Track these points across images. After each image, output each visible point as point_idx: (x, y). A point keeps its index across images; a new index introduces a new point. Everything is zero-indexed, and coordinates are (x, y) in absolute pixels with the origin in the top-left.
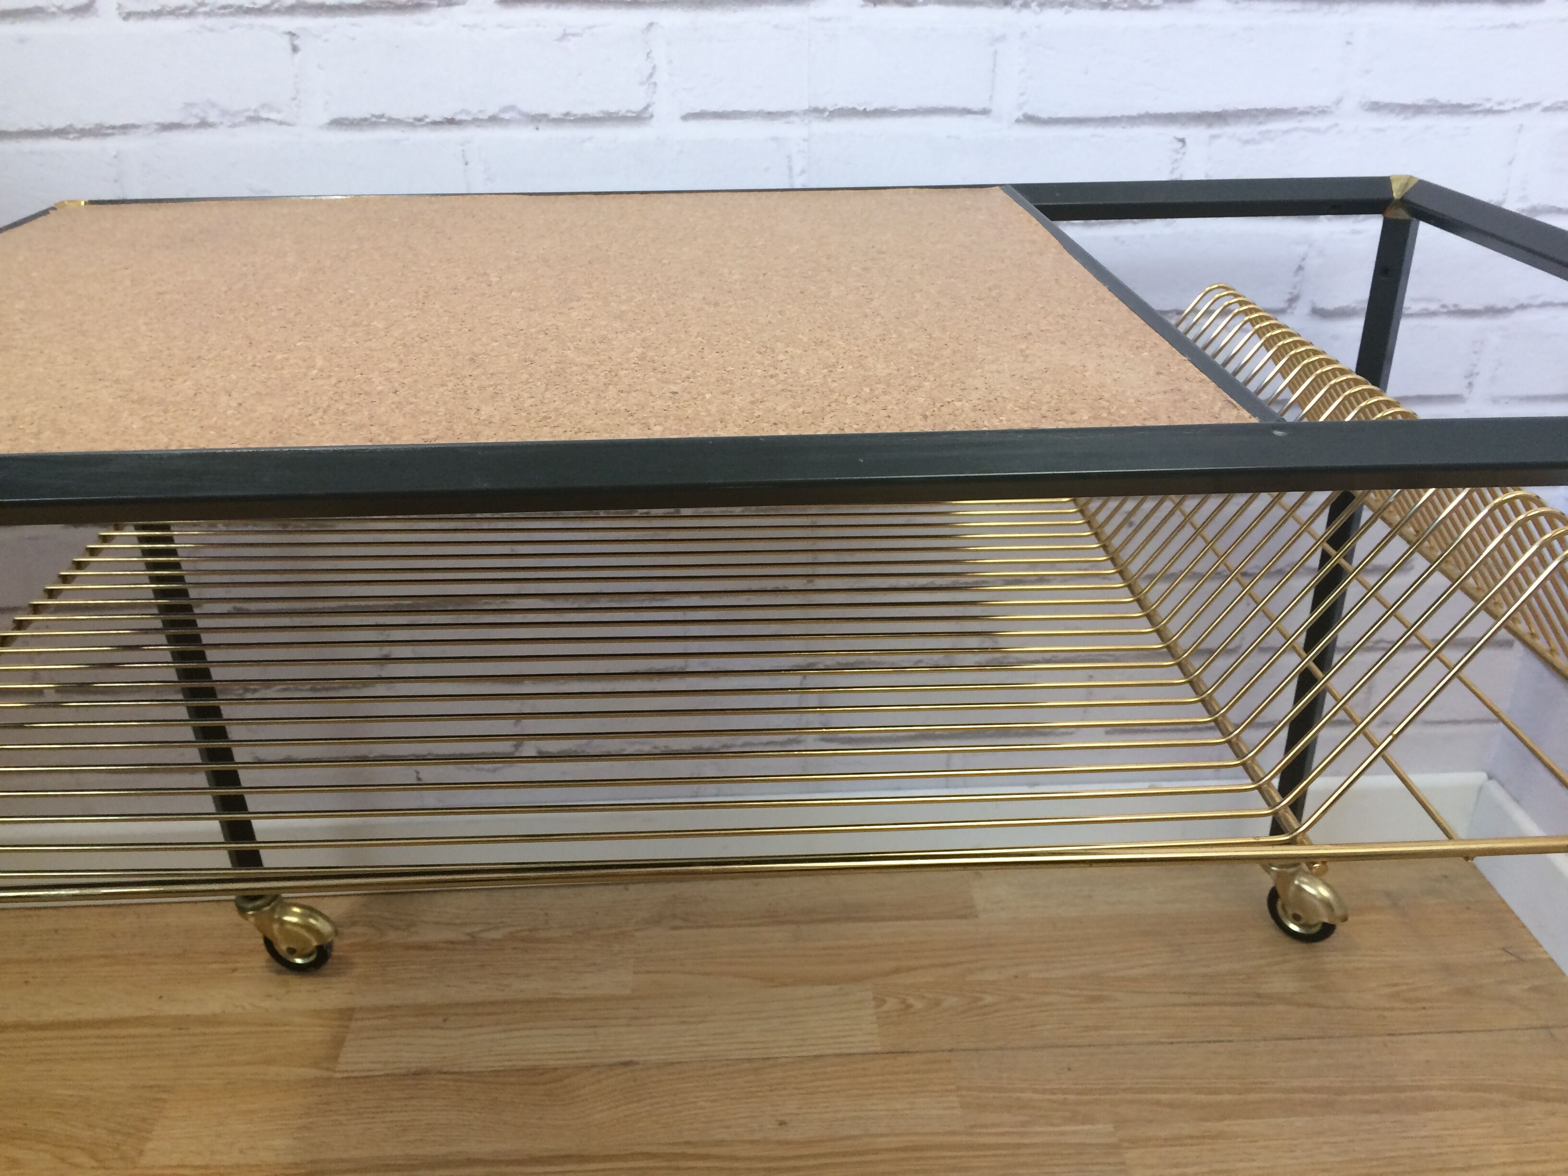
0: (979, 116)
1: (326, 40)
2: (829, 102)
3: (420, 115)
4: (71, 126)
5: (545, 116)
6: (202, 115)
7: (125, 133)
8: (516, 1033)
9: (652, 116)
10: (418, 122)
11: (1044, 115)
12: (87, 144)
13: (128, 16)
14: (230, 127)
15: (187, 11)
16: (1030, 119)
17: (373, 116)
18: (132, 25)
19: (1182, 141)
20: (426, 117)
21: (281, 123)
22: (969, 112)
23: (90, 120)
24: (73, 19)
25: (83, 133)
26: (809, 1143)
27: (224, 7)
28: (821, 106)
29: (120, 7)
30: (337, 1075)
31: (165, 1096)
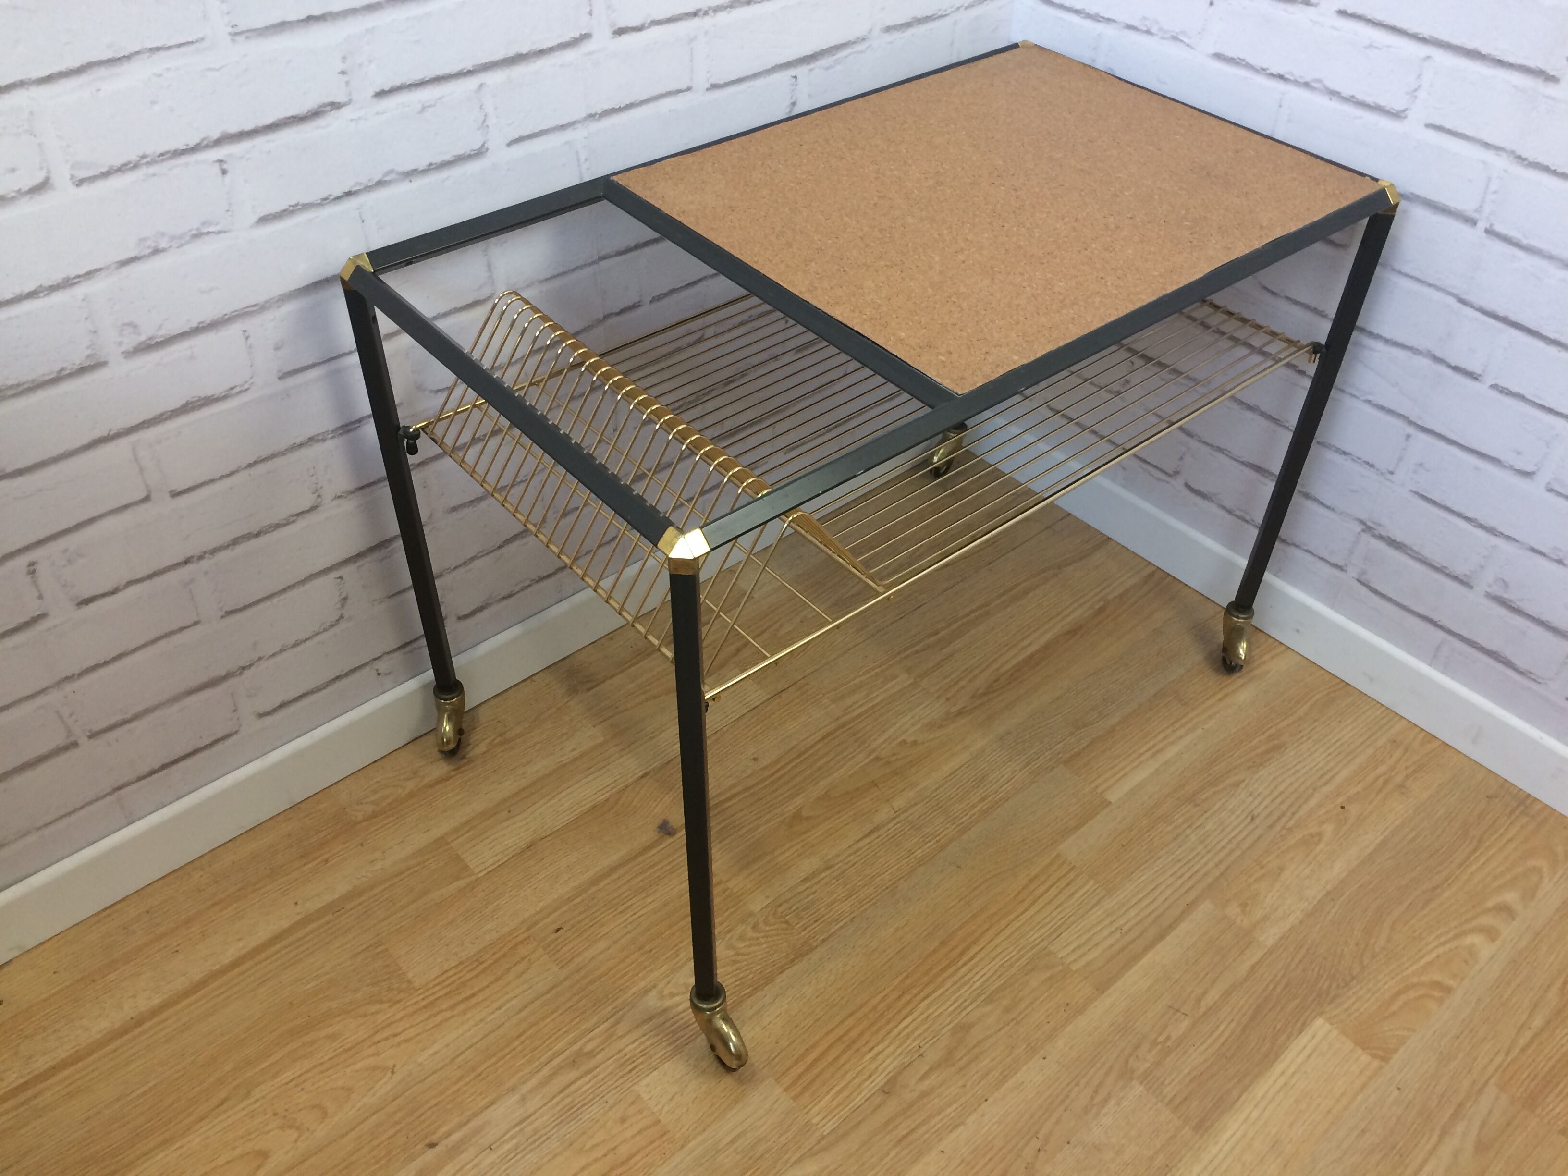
0: (686, 93)
1: (248, 159)
2: (599, 108)
3: (324, 195)
4: (41, 286)
5: (415, 170)
6: (153, 245)
7: (90, 279)
8: (563, 794)
9: (487, 150)
10: (325, 201)
11: (722, 82)
12: (58, 297)
13: (80, 183)
14: (178, 247)
15: (132, 165)
16: (715, 87)
17: (290, 206)
18: (86, 191)
19: (795, 77)
20: (330, 195)
21: (219, 232)
22: (680, 91)
23: (57, 277)
24: (31, 198)
25: (54, 288)
26: (777, 761)
27: (162, 155)
28: (593, 113)
29: (72, 177)
30: (480, 875)
31: (383, 948)
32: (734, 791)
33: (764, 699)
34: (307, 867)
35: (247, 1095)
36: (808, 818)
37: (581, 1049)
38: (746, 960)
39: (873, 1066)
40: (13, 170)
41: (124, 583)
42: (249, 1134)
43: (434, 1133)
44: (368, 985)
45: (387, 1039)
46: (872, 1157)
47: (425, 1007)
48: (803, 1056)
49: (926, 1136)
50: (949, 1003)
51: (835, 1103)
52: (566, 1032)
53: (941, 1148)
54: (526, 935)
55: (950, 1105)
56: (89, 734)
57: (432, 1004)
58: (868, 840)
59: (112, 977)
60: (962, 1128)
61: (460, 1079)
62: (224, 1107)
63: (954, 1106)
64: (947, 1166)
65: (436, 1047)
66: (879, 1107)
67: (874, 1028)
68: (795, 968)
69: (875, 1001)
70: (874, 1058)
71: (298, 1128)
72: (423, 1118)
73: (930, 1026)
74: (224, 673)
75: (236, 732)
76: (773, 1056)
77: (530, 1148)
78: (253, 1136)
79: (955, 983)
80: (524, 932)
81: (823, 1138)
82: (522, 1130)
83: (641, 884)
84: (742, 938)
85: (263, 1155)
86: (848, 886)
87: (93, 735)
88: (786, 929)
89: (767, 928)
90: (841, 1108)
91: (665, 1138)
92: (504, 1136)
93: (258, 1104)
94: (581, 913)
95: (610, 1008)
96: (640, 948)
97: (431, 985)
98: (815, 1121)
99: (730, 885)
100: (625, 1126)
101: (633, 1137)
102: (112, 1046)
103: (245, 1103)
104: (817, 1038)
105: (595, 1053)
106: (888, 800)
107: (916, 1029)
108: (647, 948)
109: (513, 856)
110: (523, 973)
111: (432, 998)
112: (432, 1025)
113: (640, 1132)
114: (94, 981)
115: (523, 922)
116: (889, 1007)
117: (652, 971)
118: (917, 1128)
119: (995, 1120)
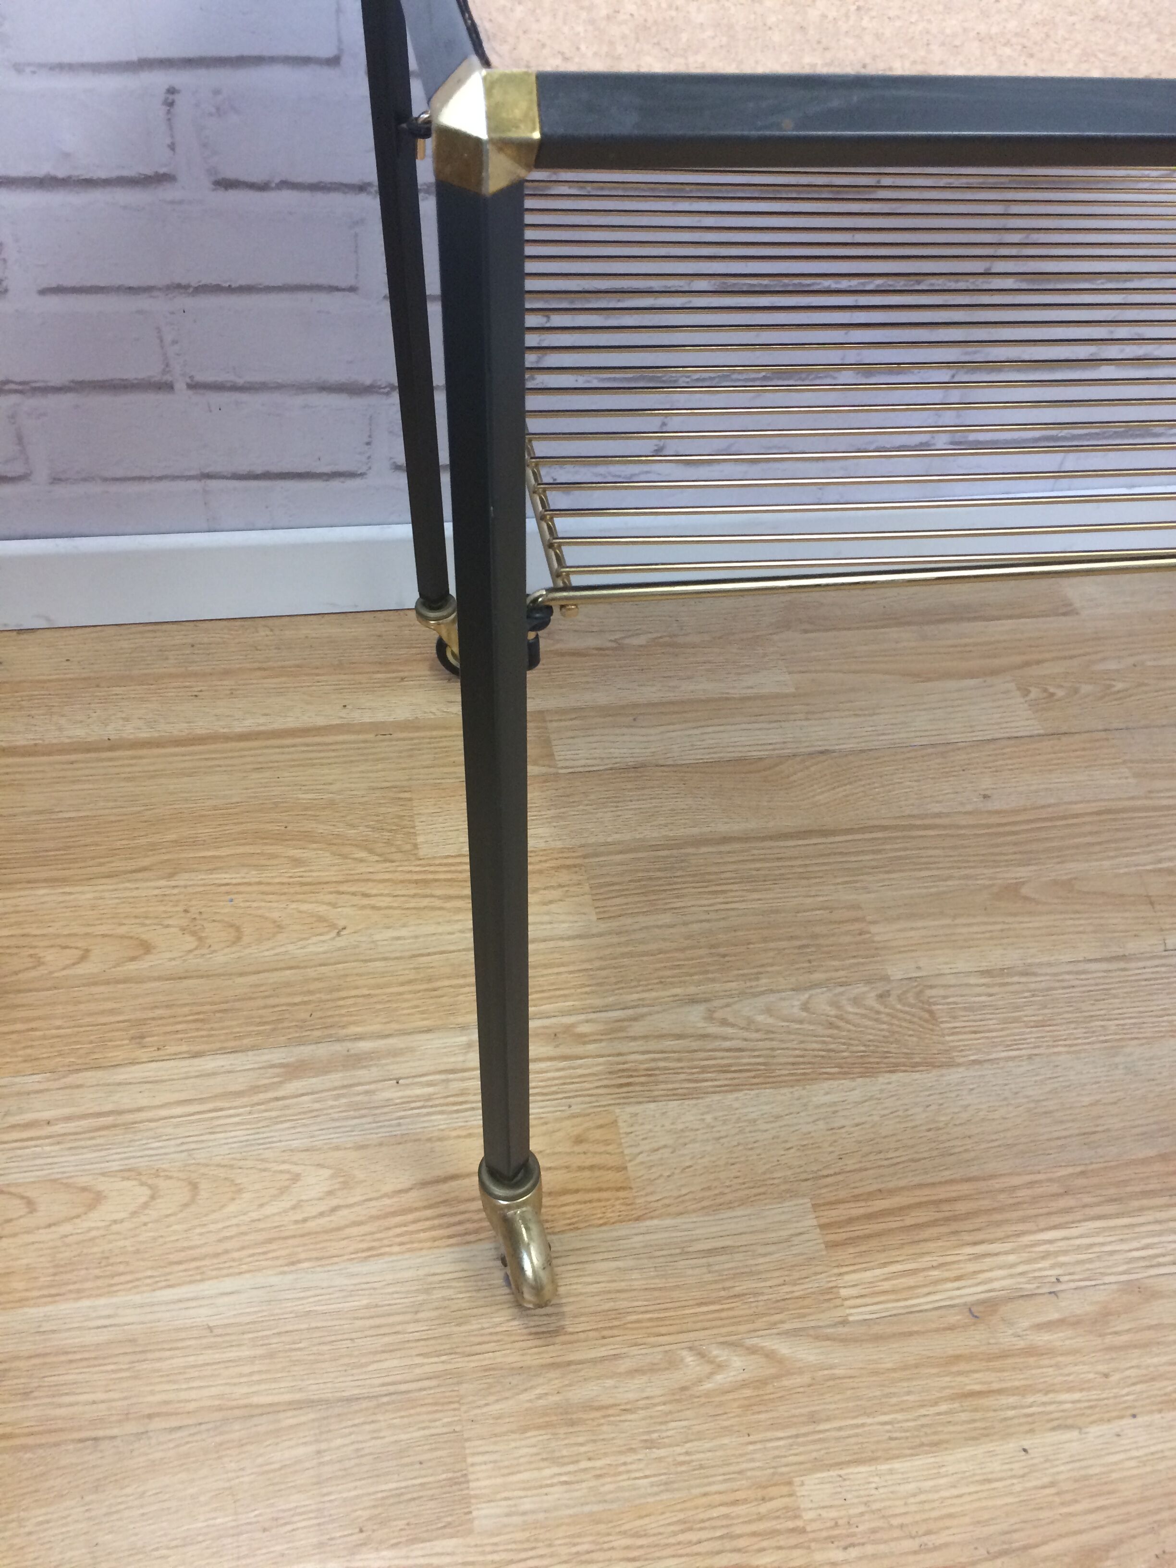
8: (710, 729)
26: (1015, 812)
30: (561, 771)
31: (407, 795)
32: (938, 821)
33: (1036, 732)
35: (171, 876)
36: (1026, 898)
37: (573, 1025)
38: (849, 1031)
39: (971, 1267)
41: (277, 180)
42: (146, 918)
43: (343, 1027)
44: (367, 826)
45: (354, 894)
46: (909, 1393)
47: (416, 882)
48: (870, 1196)
49: (1011, 1413)
50: (1135, 1244)
51: (887, 1286)
52: (565, 996)
53: (1026, 1444)
54: (578, 861)
55: (1070, 1390)
56: (188, 381)
57: (426, 882)
58: (1104, 966)
59: (117, 690)
60: (1075, 1434)
61: (410, 982)
62: (139, 875)
63: (1077, 1396)
64: (1023, 1476)
65: (403, 932)
66: (951, 1328)
67: (998, 1217)
68: (917, 1076)
69: (1016, 1181)
70: (977, 1257)
71: (200, 939)
72: (341, 1003)
73: (1090, 1261)
74: (368, 382)
75: (362, 475)
76: (825, 1173)
77: (444, 1108)
78: (148, 922)
79: (1157, 1222)
80: (577, 857)
81: (844, 1322)
82: (447, 1081)
83: (754, 873)
84: (856, 1001)
85: (147, 948)
86: (1046, 1011)
87: (194, 386)
88: (926, 1021)
89: (899, 1007)
90: (893, 1297)
91: (621, 1194)
92: (421, 1076)
93: (176, 891)
94: (659, 870)
95: (636, 996)
96: (712, 946)
97: (437, 862)
98: (844, 1292)
99: (874, 929)
100: (577, 1149)
101: (581, 1169)
102: (73, 757)
103: (163, 883)
104: (902, 1183)
105: (587, 1039)
106: (1162, 930)
107: (1065, 1252)
108: (722, 950)
109: (611, 769)
110: (551, 902)
111: (431, 876)
112: (412, 905)
113: (592, 1168)
114: (98, 686)
115: (582, 846)
116: (1035, 1200)
117: (713, 980)
118: (999, 1392)
119: (1135, 1453)
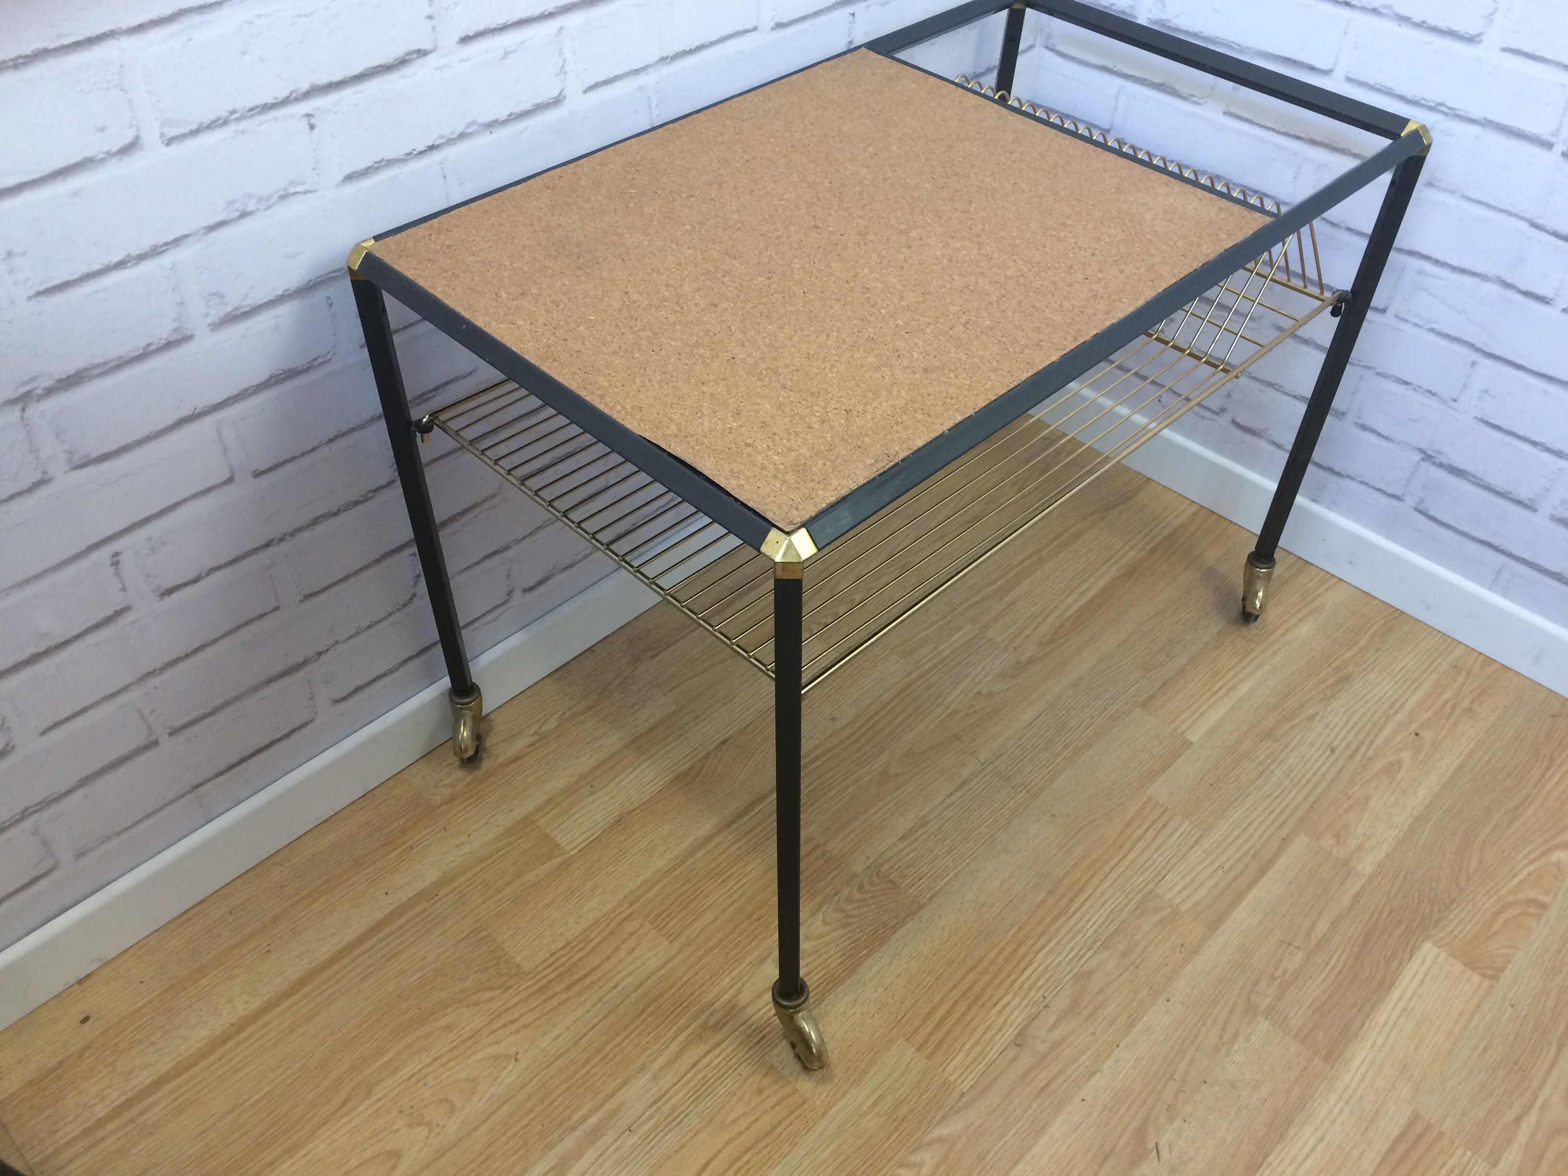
0: (753, 33)
1: (336, 113)
2: (670, 51)
3: (408, 151)
4: (129, 255)
5: (496, 121)
6: (241, 207)
7: (178, 245)
9: (565, 97)
10: (410, 156)
11: (785, 21)
12: (147, 267)
13: (170, 142)
14: (265, 210)
15: (221, 121)
16: (779, 26)
17: (376, 162)
18: (177, 149)
19: (853, 14)
20: (414, 150)
21: (306, 192)
22: (747, 31)
23: (145, 245)
24: (120, 159)
25: (141, 257)
26: (855, 720)
27: (252, 109)
28: (665, 56)
29: (162, 135)
30: (572, 853)
31: (484, 933)
32: (818, 752)
34: (392, 855)
35: (369, 1094)
36: (896, 776)
37: (705, 1023)
38: (858, 922)
39: (1001, 1019)
40: (102, 129)
41: (206, 571)
42: (377, 1134)
43: (570, 1118)
44: (475, 973)
45: (504, 1026)
46: (1015, 1110)
47: (539, 991)
48: (929, 1015)
49: (1065, 1086)
50: (1066, 952)
51: (969, 1059)
52: (688, 1006)
53: (1081, 1096)
54: (630, 910)
55: (1083, 1053)
56: (169, 731)
57: (545, 987)
58: (959, 794)
59: (205, 981)
60: (1098, 1075)
61: (587, 1061)
62: (345, 1109)
63: (1088, 1054)
64: (1090, 1113)
65: (556, 1032)
66: (1013, 1060)
67: (996, 982)
68: (908, 926)
69: (992, 955)
70: (1001, 1012)
71: (427, 1124)
72: (555, 1104)
73: (1052, 976)
74: (302, 660)
75: (312, 721)
76: (899, 1017)
77: (670, 1127)
78: (381, 1136)
79: (1068, 932)
80: (627, 908)
81: (963, 1095)
82: (658, 1109)
83: (739, 852)
84: (849, 901)
85: (395, 1155)
86: (947, 842)
87: (174, 732)
88: (892, 889)
89: (873, 889)
90: (976, 1063)
91: (805, 1106)
92: (639, 1118)
93: (381, 1104)
94: (682, 886)
95: (728, 979)
96: (749, 917)
97: (540, 969)
98: (953, 1078)
99: (829, 847)
100: (764, 1096)
101: (773, 1107)
102: (216, 1055)
103: (367, 1103)
104: (941, 995)
105: (720, 1025)
106: (973, 753)
107: (1038, 979)
108: (755, 916)
109: (603, 832)
110: (633, 950)
111: (545, 981)
112: (549, 1008)
113: (779, 1103)
114: (185, 989)
115: (624, 899)
116: (1007, 960)
117: (764, 939)
118: (1054, 1078)
119: (1129, 1065)
